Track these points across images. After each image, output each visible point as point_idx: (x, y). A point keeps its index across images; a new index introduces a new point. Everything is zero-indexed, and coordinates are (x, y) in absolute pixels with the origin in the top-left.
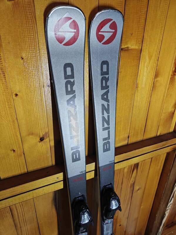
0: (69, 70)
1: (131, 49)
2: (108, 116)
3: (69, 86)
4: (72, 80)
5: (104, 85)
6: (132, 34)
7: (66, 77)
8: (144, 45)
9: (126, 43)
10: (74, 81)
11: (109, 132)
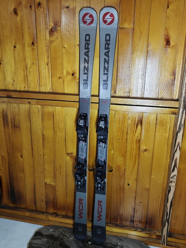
0: (88, 37)
1: (126, 28)
2: (108, 66)
3: (87, 45)
4: (89, 42)
5: (107, 47)
6: (126, 19)
7: (86, 40)
8: (135, 25)
9: (122, 25)
10: (89, 43)
11: (107, 77)
